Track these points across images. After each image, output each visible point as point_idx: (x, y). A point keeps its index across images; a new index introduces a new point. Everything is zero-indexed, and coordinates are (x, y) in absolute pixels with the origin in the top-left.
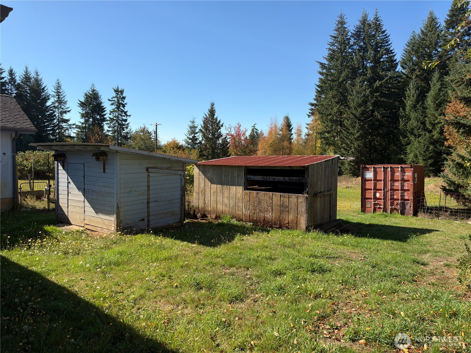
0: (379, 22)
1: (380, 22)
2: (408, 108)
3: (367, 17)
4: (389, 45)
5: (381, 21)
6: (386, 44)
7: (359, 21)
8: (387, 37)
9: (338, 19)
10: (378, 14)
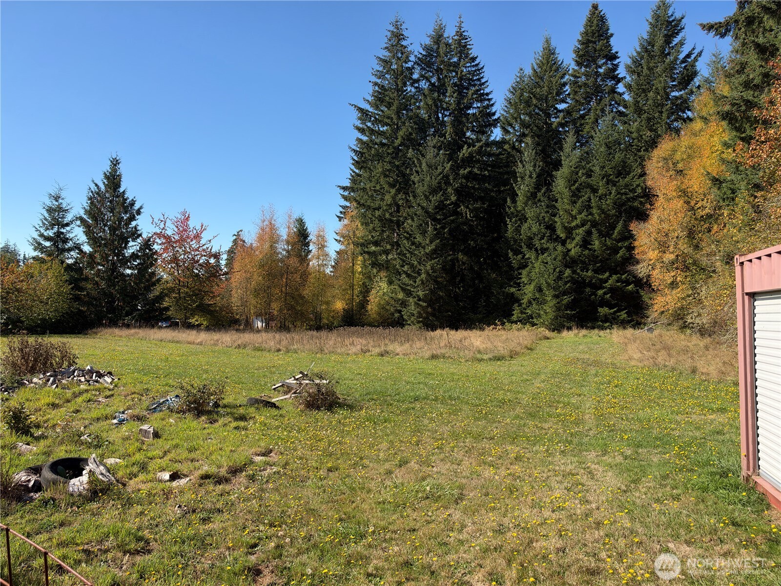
0: (465, 41)
1: (467, 40)
2: (521, 199)
3: (444, 32)
4: (484, 84)
5: (469, 40)
6: (478, 83)
7: (429, 36)
8: (479, 70)
9: (392, 28)
10: (463, 25)
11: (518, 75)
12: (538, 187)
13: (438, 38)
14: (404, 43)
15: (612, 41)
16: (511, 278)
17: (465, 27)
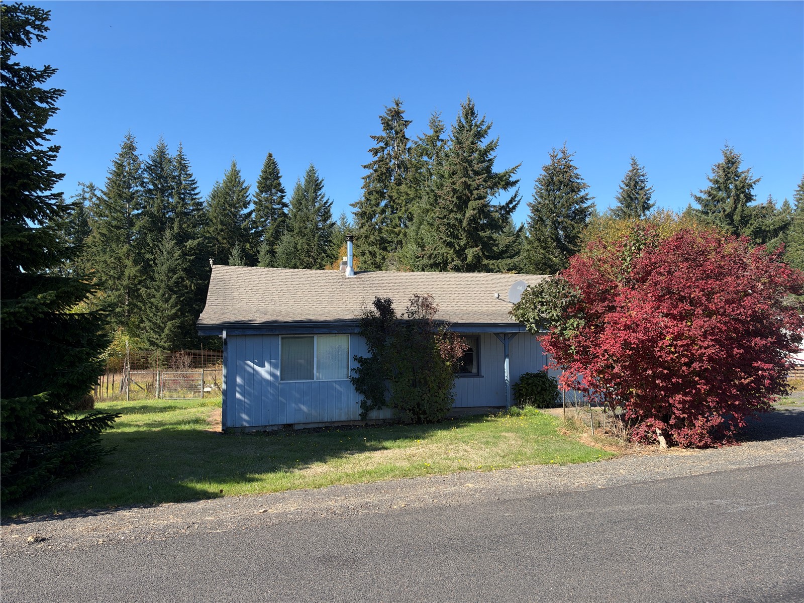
17: (184, 152)
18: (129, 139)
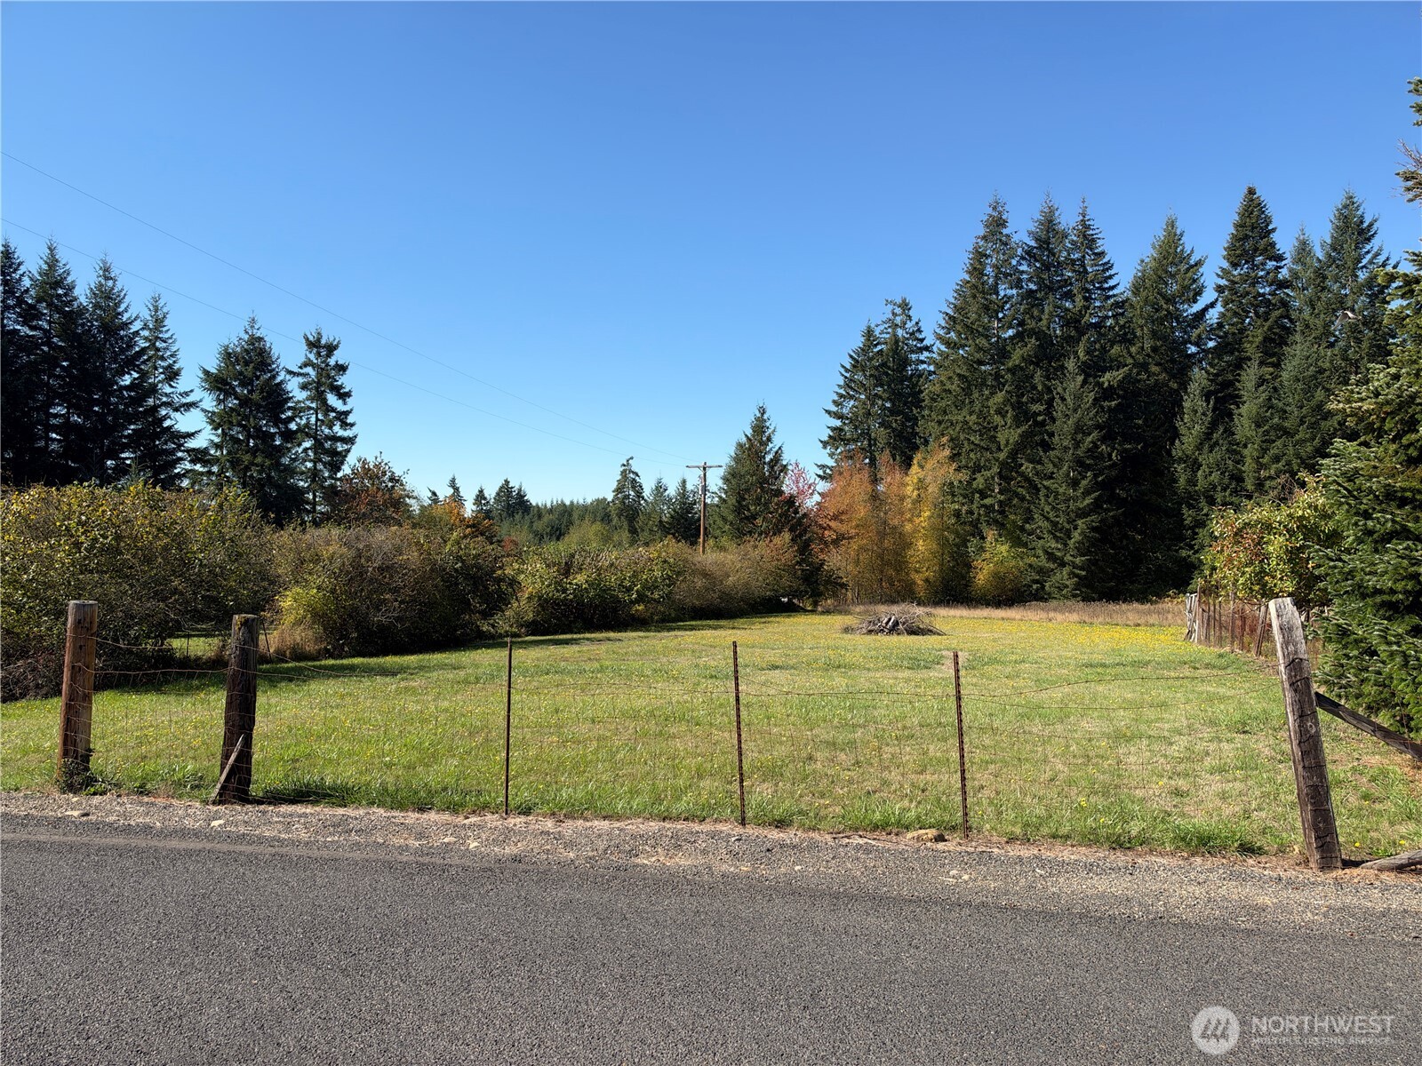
0: (1091, 232)
1: (1094, 232)
3: (1058, 217)
4: (1112, 288)
5: (1097, 231)
6: (1106, 286)
7: (1037, 222)
8: (1107, 269)
9: (990, 211)
10: (1088, 211)
11: (1139, 268)
12: (1213, 426)
13: (1049, 223)
14: (1005, 231)
15: (1275, 237)
16: (1182, 538)
17: (1090, 214)
18: (995, 208)
